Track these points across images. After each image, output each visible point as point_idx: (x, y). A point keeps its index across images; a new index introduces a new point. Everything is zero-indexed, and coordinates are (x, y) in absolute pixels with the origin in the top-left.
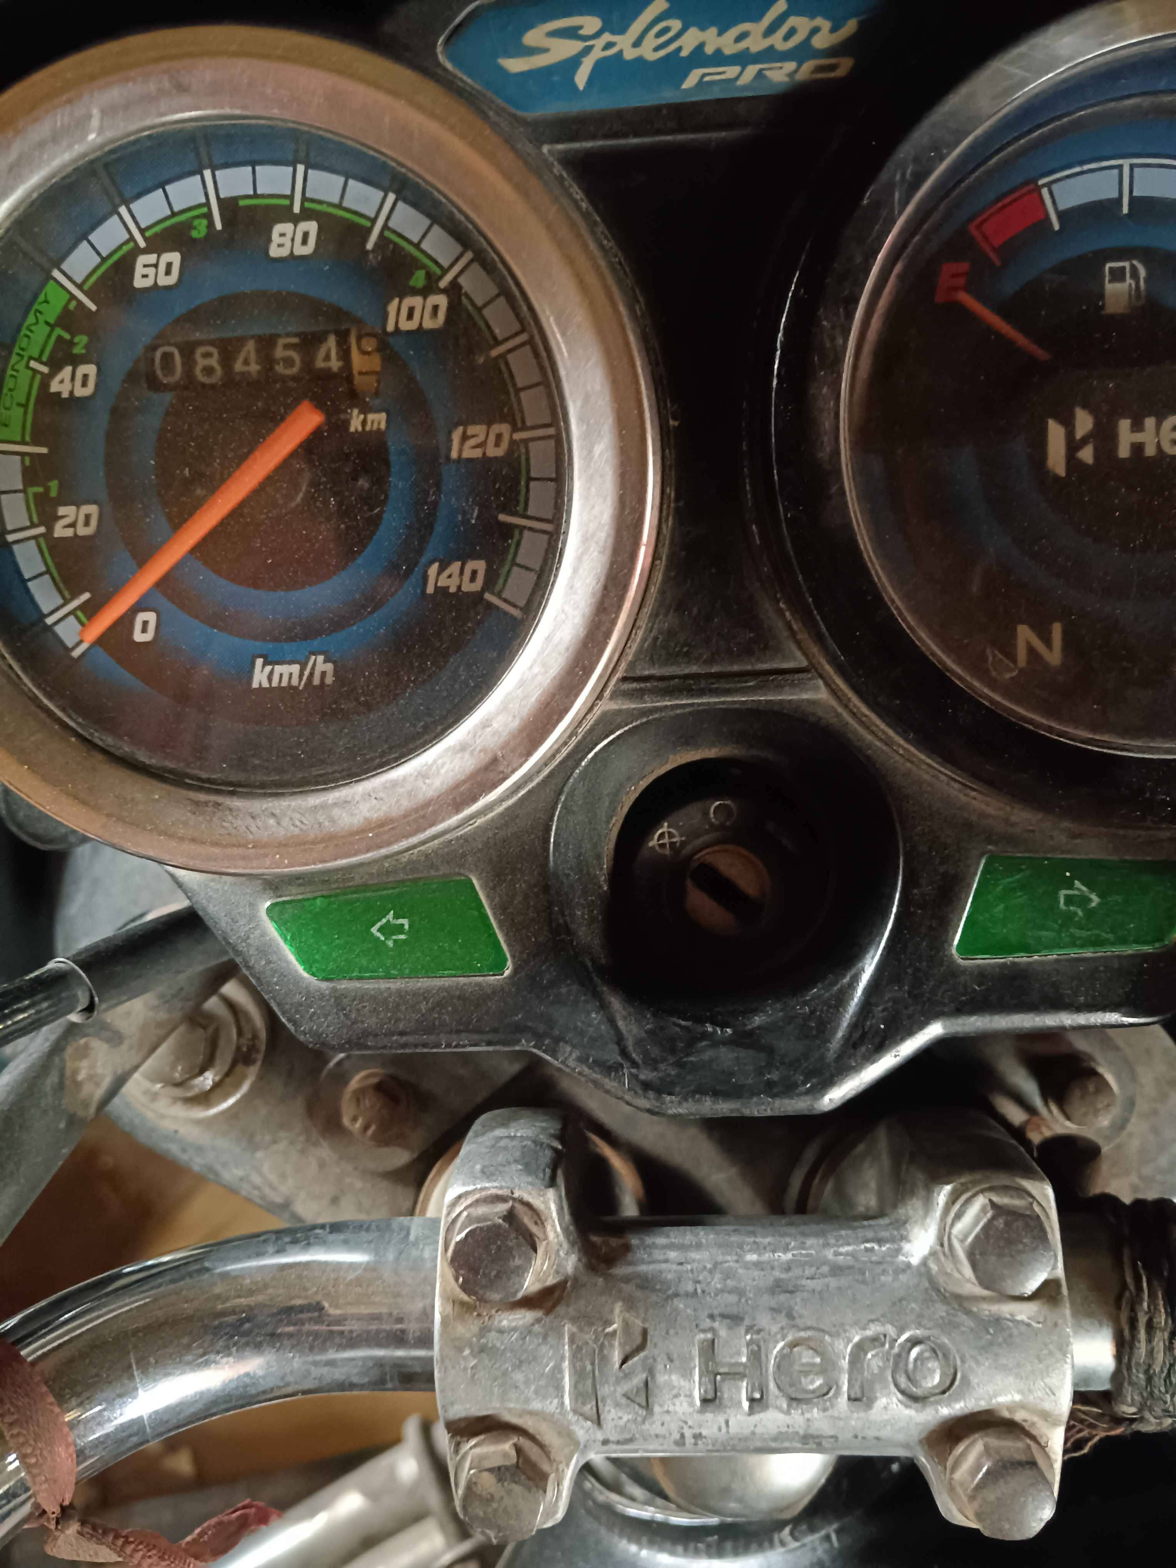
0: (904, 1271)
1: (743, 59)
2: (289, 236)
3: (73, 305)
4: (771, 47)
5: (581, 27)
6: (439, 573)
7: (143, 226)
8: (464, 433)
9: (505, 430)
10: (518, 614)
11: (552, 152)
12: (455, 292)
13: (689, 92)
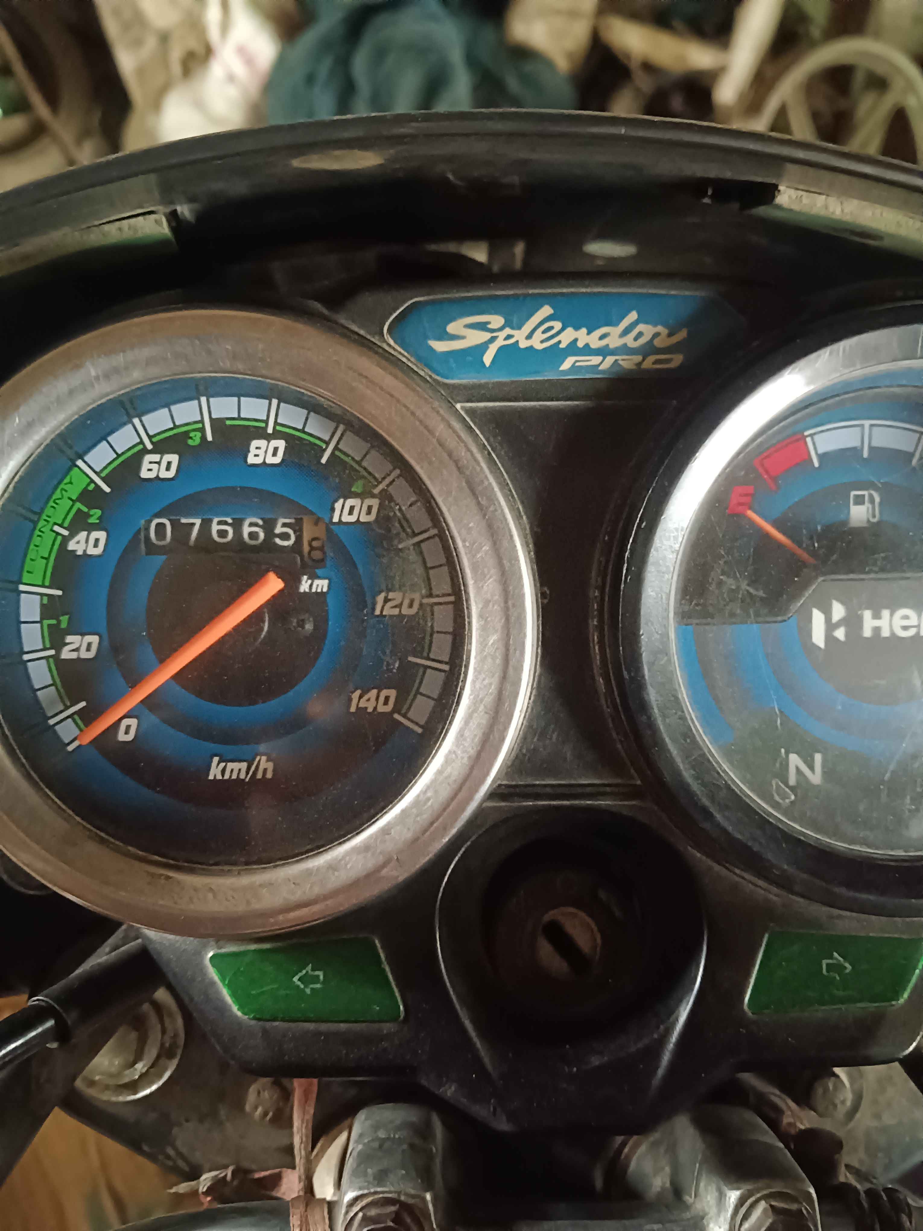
1: (604, 352)
2: (263, 449)
3: (92, 487)
4: (625, 345)
5: (489, 323)
6: (361, 697)
7: (151, 433)
8: (386, 597)
9: (417, 596)
10: (419, 730)
11: (462, 408)
12: (386, 497)
13: (565, 372)
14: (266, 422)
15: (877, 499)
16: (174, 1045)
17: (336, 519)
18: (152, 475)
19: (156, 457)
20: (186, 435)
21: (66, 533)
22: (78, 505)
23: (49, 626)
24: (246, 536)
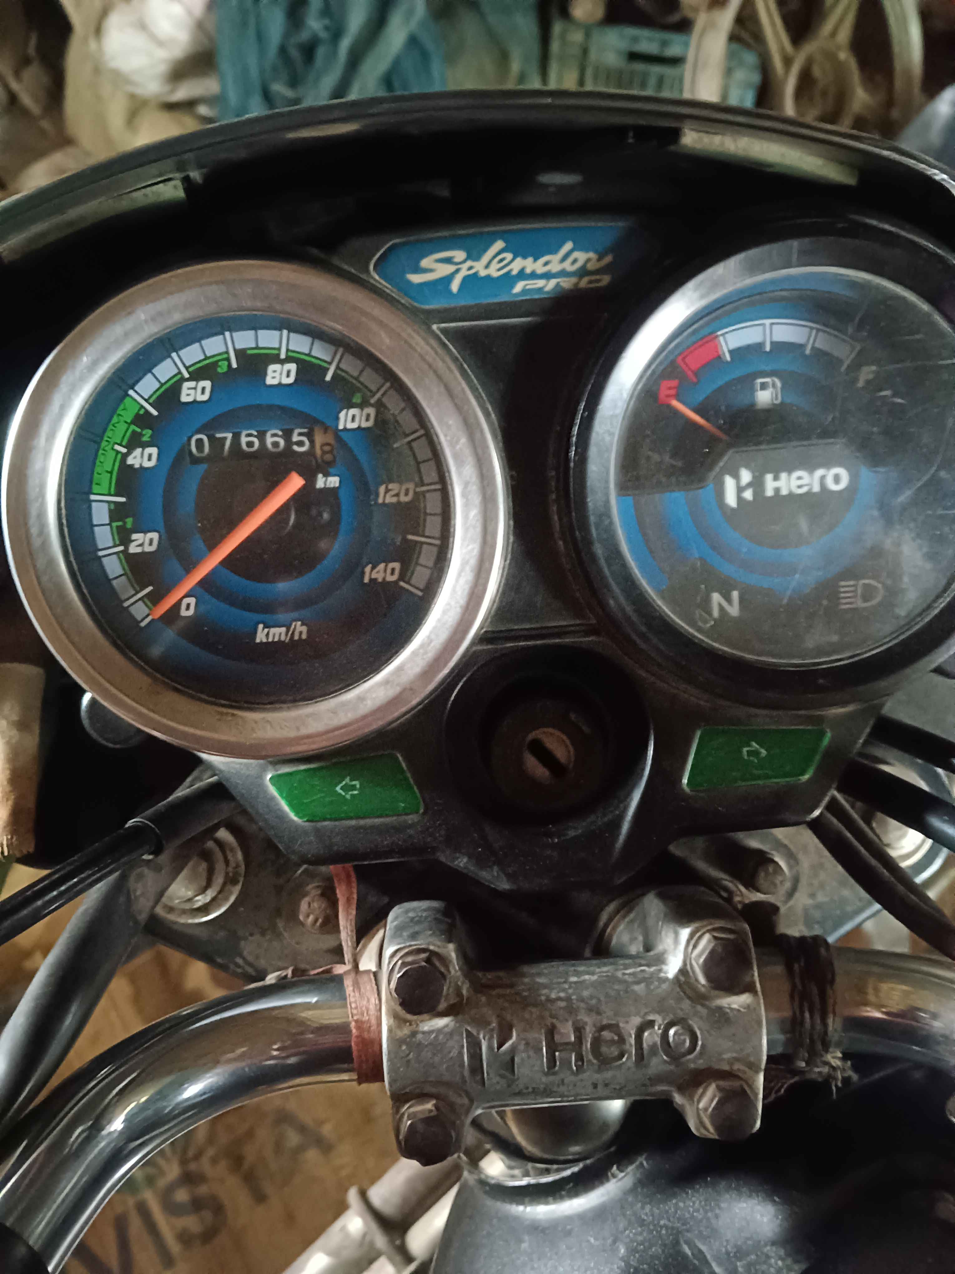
0: (664, 982)
2: (279, 372)
3: (142, 412)
4: (564, 269)
5: (454, 257)
6: (372, 570)
7: (187, 365)
8: (387, 487)
9: (411, 486)
10: (420, 594)
11: (438, 328)
12: (380, 406)
13: (517, 295)
14: (279, 349)
15: (779, 384)
16: (236, 874)
17: (341, 427)
18: (190, 399)
19: (192, 384)
20: (215, 364)
21: (124, 450)
22: (133, 427)
23: (117, 527)
24: (269, 446)
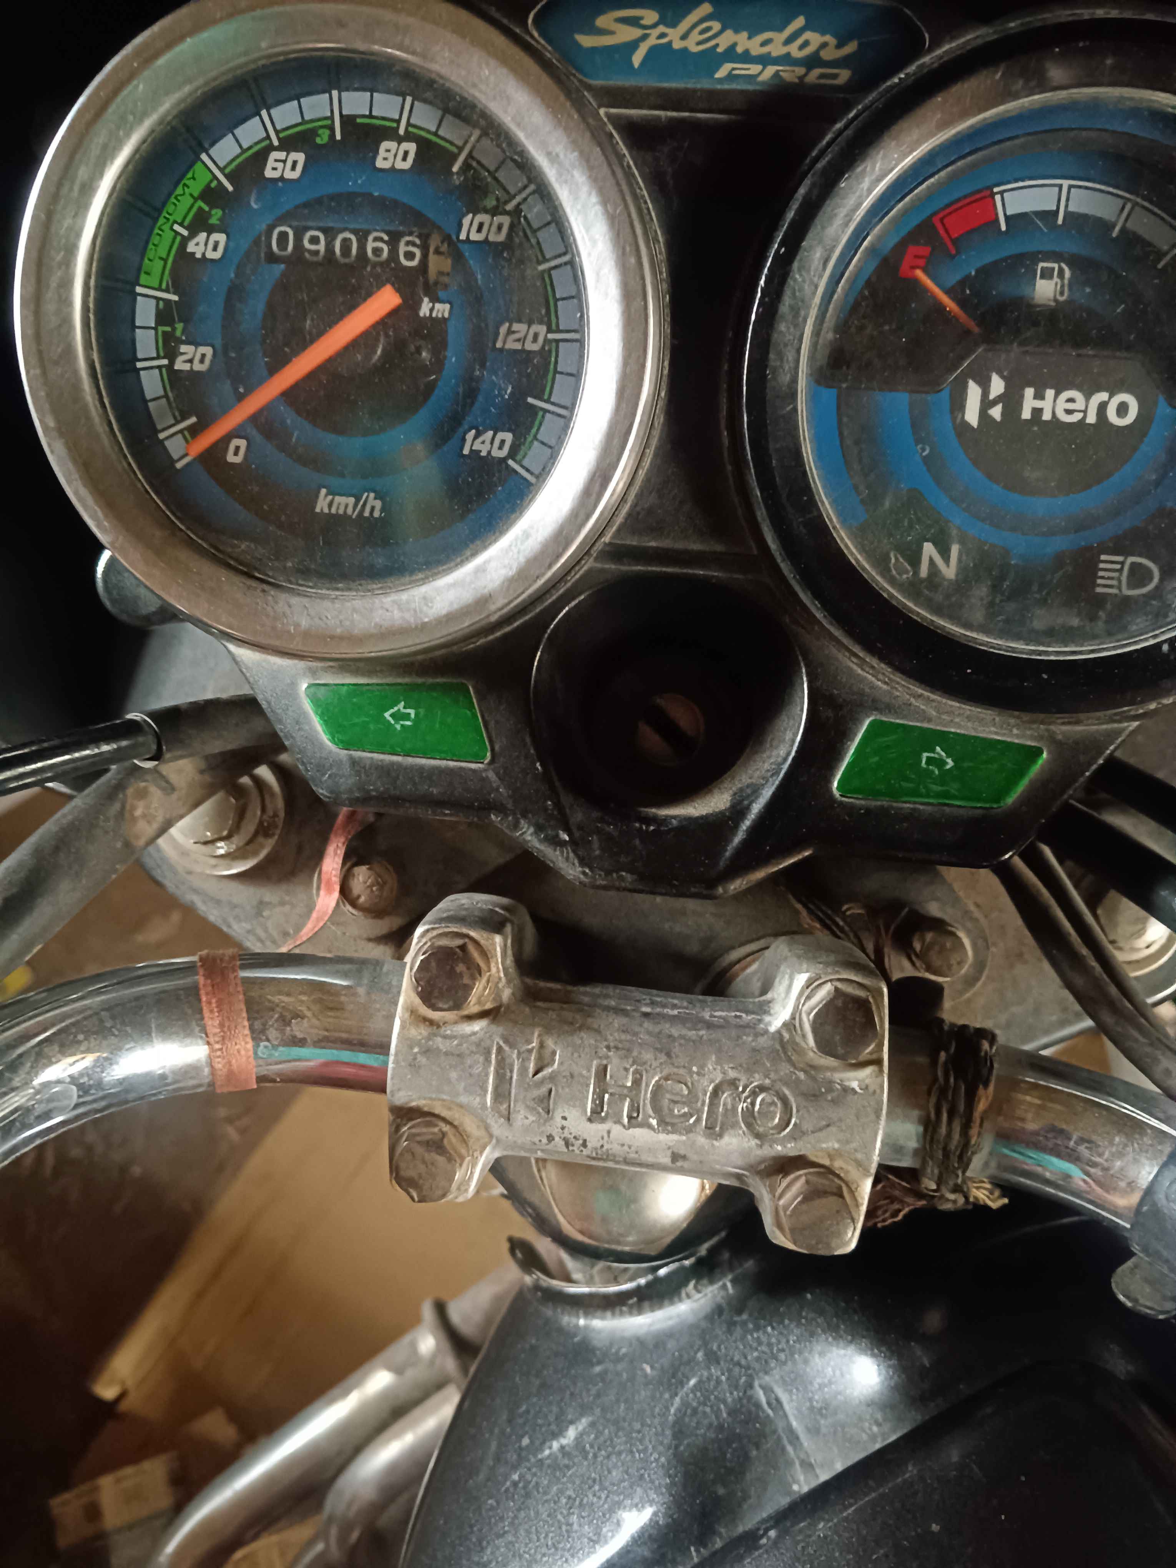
0: (762, 1035)
1: (765, 60)
2: (393, 152)
3: (214, 184)
4: (788, 54)
5: (642, 18)
6: (476, 437)
7: (278, 127)
8: (510, 328)
9: (541, 330)
10: (529, 478)
11: (607, 114)
12: (517, 215)
13: (720, 81)
14: (398, 122)
15: (1067, 273)
16: (273, 824)
18: (276, 175)
19: (282, 155)
20: (313, 132)
21: (185, 233)
22: (200, 203)
23: (164, 333)
24: (370, 252)
